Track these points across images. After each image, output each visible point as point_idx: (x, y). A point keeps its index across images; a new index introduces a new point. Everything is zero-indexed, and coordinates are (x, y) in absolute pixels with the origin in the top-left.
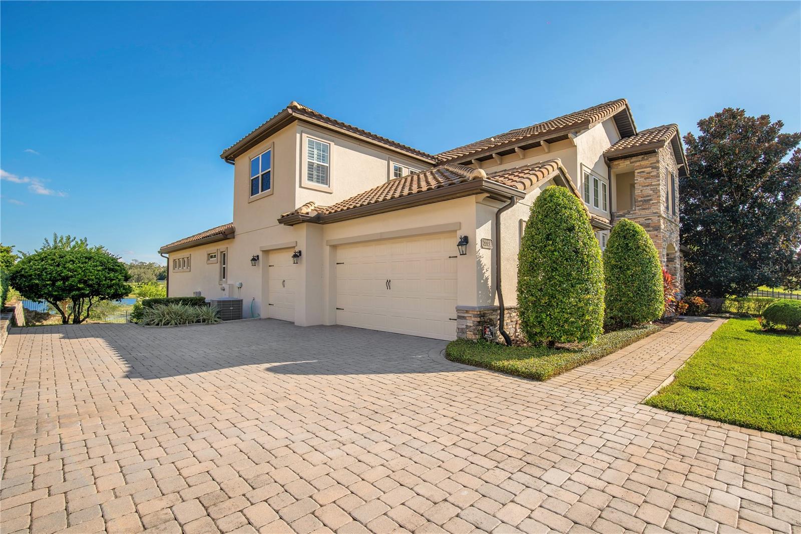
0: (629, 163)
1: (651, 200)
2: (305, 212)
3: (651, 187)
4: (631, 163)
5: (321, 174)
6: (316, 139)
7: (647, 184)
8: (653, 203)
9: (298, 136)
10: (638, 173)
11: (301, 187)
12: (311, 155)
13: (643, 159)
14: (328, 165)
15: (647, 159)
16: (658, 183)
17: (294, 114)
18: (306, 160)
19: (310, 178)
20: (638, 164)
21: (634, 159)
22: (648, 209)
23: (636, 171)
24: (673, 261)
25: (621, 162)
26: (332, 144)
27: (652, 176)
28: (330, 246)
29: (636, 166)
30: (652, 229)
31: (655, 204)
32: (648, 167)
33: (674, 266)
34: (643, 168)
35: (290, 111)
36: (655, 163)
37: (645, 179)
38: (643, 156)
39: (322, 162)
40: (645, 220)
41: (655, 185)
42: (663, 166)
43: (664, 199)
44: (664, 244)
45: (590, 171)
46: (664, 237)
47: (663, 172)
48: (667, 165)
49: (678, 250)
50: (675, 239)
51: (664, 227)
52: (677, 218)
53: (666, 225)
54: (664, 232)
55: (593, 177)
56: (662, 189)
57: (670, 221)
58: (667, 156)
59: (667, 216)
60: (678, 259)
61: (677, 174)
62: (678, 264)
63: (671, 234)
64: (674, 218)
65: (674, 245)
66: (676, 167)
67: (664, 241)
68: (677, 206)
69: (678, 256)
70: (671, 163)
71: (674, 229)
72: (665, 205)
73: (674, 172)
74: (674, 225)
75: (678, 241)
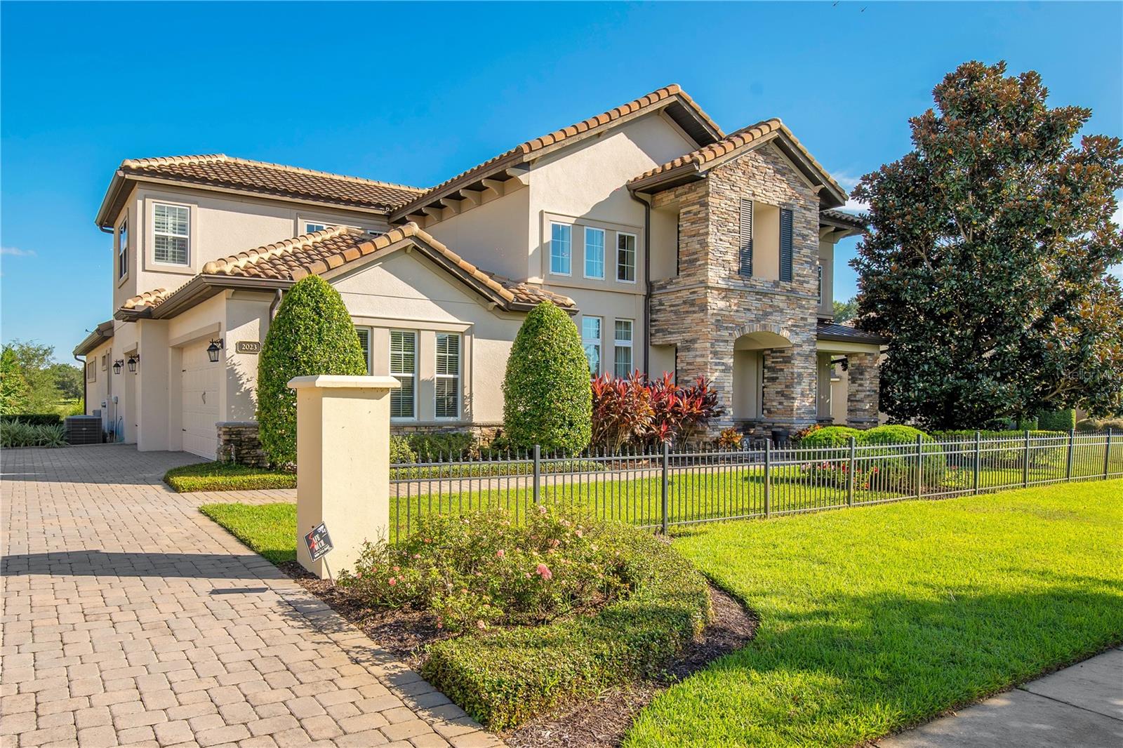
0: (673, 196)
1: (697, 260)
2: (131, 307)
3: (699, 238)
4: (676, 196)
5: (177, 249)
6: (166, 204)
7: (693, 233)
8: (700, 265)
9: (140, 203)
10: (684, 214)
11: (144, 270)
12: (161, 225)
13: (690, 191)
14: (187, 237)
15: (695, 190)
16: (705, 230)
17: (127, 176)
18: (152, 233)
19: (160, 255)
20: (683, 198)
21: (680, 190)
22: (694, 274)
23: (682, 211)
24: (790, 362)
25: (665, 195)
26: (194, 207)
27: (700, 219)
28: (173, 347)
29: (683, 203)
30: (697, 309)
31: (702, 267)
32: (694, 204)
33: (791, 370)
34: (689, 206)
35: (121, 174)
36: (703, 197)
37: (693, 223)
38: (690, 185)
39: (179, 233)
40: (691, 293)
41: (703, 235)
42: (731, 200)
43: (730, 257)
44: (725, 333)
45: (573, 221)
46: (727, 321)
47: (731, 209)
48: (754, 195)
49: (804, 342)
50: (790, 323)
51: (728, 304)
52: (805, 285)
53: (736, 301)
54: (727, 313)
55: (585, 228)
56: (721, 240)
57: (757, 293)
58: (757, 177)
59: (745, 286)
60: (799, 358)
61: (814, 203)
62: (802, 368)
63: (766, 314)
64: (787, 285)
65: (785, 334)
66: (806, 191)
67: (727, 328)
68: (807, 262)
69: (801, 352)
70: (777, 189)
71: (781, 305)
72: (735, 267)
73: (791, 202)
74: (784, 298)
75: (809, 325)
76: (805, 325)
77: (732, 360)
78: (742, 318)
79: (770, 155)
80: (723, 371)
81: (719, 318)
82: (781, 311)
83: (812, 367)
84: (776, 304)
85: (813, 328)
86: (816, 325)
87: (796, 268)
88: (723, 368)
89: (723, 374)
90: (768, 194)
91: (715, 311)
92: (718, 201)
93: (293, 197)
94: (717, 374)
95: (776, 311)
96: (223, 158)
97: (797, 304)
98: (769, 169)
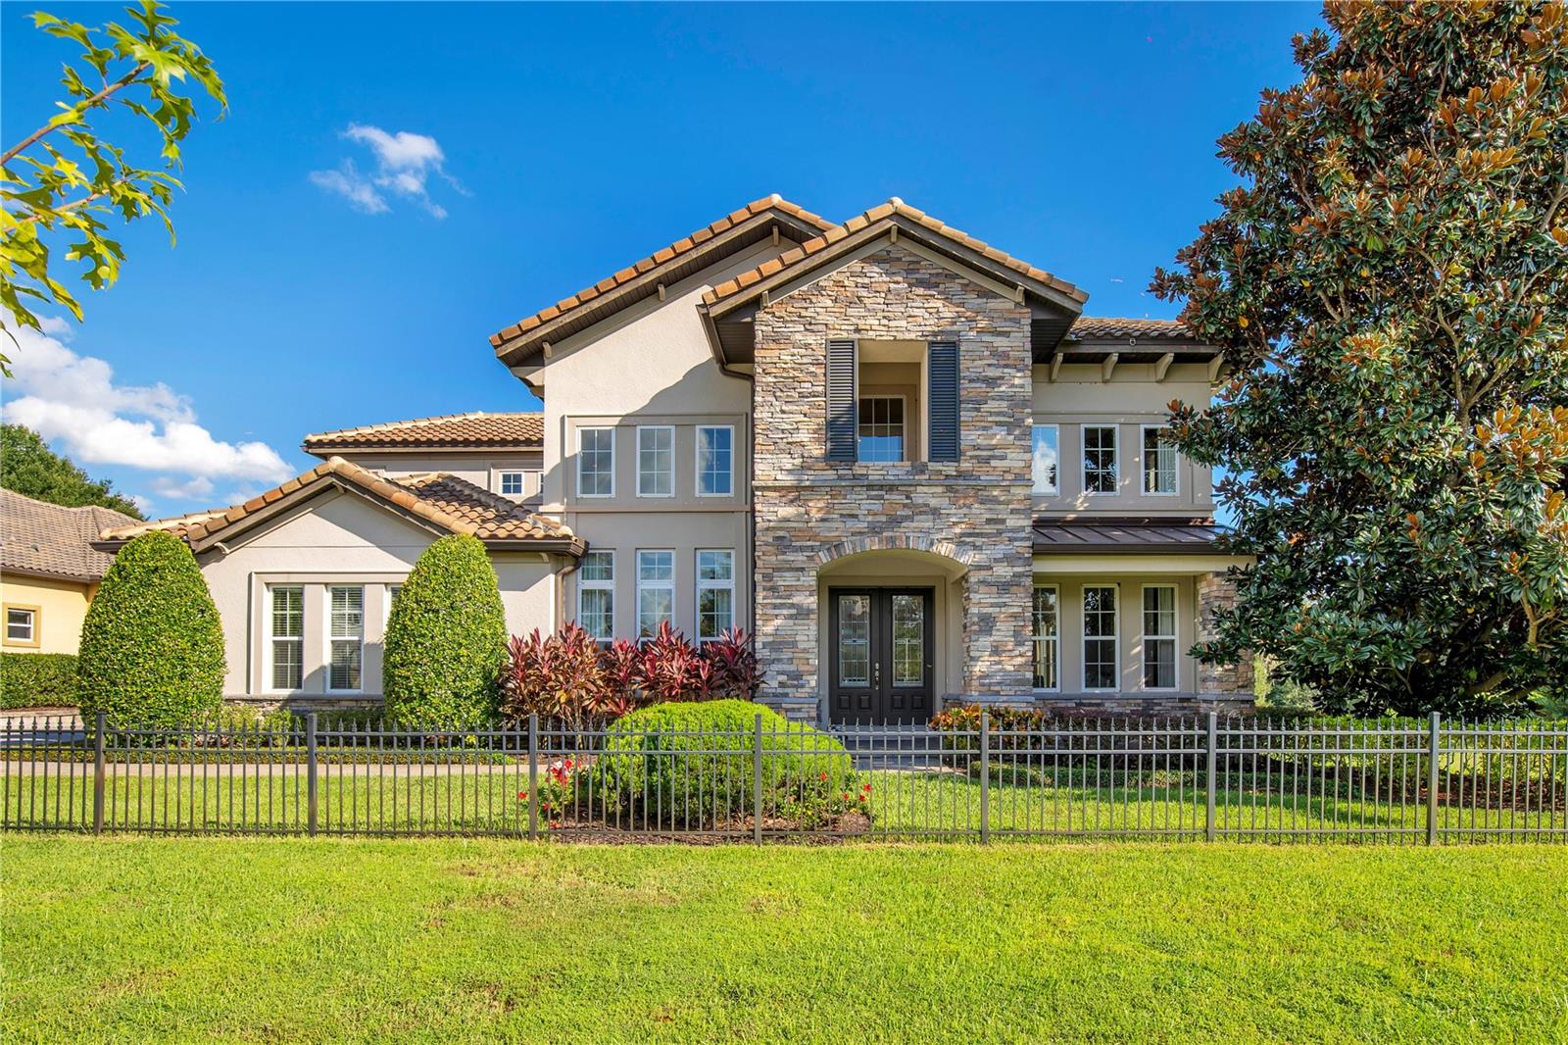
16: (748, 402)
24: (960, 597)
33: (963, 611)
42: (807, 346)
43: (803, 436)
44: (799, 558)
45: (616, 421)
46: (799, 538)
47: (805, 360)
48: (858, 330)
49: (996, 560)
50: (957, 530)
51: (802, 510)
52: (993, 463)
53: (821, 504)
54: (801, 525)
55: (639, 428)
56: (783, 412)
57: (870, 487)
58: (866, 301)
59: (840, 478)
60: (983, 589)
61: (1017, 321)
62: (992, 605)
63: (895, 521)
64: (949, 468)
65: (945, 549)
66: (993, 304)
67: (801, 549)
68: (998, 423)
69: (989, 579)
70: (917, 312)
71: (933, 502)
72: (817, 451)
73: (955, 328)
74: (940, 490)
75: (1010, 531)
76: (1000, 533)
77: (814, 599)
78: (836, 530)
79: (899, 259)
80: (790, 617)
81: (781, 533)
82: (935, 512)
83: (1020, 602)
84: (920, 501)
85: (1023, 535)
86: (1028, 530)
87: (969, 437)
88: (794, 611)
89: (791, 622)
90: (892, 324)
91: (772, 524)
92: (777, 353)
93: (489, 446)
94: (778, 622)
95: (921, 513)
96: (481, 415)
97: (976, 496)
98: (898, 283)
